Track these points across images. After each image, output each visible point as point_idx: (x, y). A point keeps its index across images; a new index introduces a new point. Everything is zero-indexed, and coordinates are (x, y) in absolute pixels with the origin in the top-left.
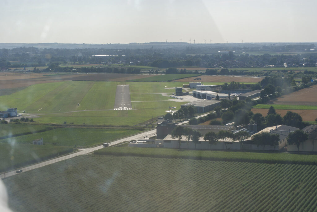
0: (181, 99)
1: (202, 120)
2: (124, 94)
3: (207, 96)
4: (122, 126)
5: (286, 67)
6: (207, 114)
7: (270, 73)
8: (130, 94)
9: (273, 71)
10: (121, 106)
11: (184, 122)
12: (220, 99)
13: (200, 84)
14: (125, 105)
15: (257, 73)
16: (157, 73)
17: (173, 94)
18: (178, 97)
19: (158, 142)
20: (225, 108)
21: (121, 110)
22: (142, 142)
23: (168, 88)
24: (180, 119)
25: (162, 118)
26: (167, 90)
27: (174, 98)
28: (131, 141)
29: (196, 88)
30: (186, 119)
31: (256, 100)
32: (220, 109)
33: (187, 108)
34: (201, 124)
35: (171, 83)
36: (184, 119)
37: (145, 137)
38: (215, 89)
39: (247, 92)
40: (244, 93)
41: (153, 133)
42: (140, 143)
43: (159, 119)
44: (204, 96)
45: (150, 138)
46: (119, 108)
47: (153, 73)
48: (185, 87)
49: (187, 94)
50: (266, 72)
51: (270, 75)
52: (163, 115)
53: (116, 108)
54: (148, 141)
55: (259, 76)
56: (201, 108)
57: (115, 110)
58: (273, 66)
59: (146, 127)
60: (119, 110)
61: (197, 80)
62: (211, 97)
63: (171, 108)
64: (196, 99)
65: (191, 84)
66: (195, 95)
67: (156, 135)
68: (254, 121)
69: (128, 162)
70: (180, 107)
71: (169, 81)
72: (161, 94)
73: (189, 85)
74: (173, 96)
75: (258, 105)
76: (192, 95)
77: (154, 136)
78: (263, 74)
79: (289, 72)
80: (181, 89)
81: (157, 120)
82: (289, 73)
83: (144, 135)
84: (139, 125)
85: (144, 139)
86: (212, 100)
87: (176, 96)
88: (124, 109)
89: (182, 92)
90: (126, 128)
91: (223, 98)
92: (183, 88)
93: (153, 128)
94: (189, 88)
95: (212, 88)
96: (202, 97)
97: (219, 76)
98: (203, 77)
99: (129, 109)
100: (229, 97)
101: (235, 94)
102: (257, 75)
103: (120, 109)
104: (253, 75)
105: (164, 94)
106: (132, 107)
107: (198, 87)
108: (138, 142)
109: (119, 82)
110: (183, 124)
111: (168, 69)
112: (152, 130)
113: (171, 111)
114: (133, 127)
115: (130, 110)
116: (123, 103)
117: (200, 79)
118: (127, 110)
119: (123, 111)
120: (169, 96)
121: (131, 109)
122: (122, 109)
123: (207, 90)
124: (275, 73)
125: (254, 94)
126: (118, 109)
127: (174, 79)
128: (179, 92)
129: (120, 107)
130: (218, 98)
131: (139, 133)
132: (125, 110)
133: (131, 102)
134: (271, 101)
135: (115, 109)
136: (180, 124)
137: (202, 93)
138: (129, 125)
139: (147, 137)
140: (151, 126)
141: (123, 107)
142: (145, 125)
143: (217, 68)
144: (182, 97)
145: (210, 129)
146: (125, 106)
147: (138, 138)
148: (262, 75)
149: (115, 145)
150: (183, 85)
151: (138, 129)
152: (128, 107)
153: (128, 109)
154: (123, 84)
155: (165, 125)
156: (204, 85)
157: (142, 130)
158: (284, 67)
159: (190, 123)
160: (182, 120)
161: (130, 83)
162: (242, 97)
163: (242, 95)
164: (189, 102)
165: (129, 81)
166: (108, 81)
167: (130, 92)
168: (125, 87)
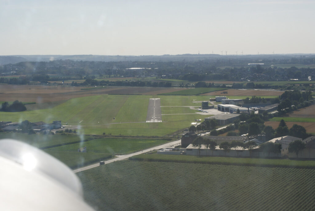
0: (207, 112)
1: (221, 132)
2: (156, 107)
3: (230, 110)
4: (153, 137)
5: (310, 81)
6: (227, 126)
7: (292, 87)
8: (161, 107)
9: (295, 85)
10: (152, 119)
11: (206, 133)
12: (241, 112)
13: (225, 98)
14: (156, 118)
15: (281, 87)
16: (187, 86)
17: (200, 108)
18: (204, 110)
19: (182, 150)
20: (243, 121)
21: (152, 123)
22: (169, 150)
23: (196, 102)
24: (203, 130)
25: (187, 130)
26: (194, 104)
27: (200, 111)
28: (159, 150)
29: (221, 102)
30: (209, 130)
31: (273, 114)
32: (239, 122)
33: (210, 121)
34: (220, 135)
35: (199, 97)
36: (207, 130)
37: (171, 146)
38: (238, 103)
39: (266, 106)
40: (264, 106)
41: (178, 142)
42: (167, 151)
43: (185, 130)
44: (227, 109)
45: (176, 147)
46: (150, 120)
47: (183, 87)
48: (211, 100)
49: (212, 107)
50: (289, 85)
51: (292, 88)
52: (189, 127)
53: (148, 120)
54: (173, 149)
55: (281, 90)
56: (222, 121)
58: (298, 79)
59: (173, 138)
60: (151, 123)
61: (223, 94)
62: (233, 110)
63: (197, 121)
64: (220, 112)
65: (217, 98)
66: (220, 109)
67: (181, 144)
68: (265, 133)
69: (156, 166)
70: (204, 120)
71: (197, 95)
72: (189, 107)
73: (215, 98)
74: (200, 109)
75: (274, 118)
76: (217, 109)
77: (179, 145)
78: (286, 88)
79: (311, 85)
80: (207, 103)
81: (183, 132)
82: (311, 87)
83: (171, 145)
84: (167, 136)
85: (170, 148)
86: (234, 113)
87: (202, 109)
88: (155, 122)
89: (208, 106)
90: (156, 138)
91: (243, 111)
92: (210, 102)
93: (178, 139)
94: (215, 102)
95: (235, 103)
97: (245, 90)
98: (229, 91)
99: (160, 121)
100: (248, 110)
101: (256, 107)
102: (281, 89)
103: (151, 122)
104: (277, 89)
105: (191, 107)
106: (162, 120)
107: (223, 101)
108: (165, 151)
109: (151, 96)
110: (205, 135)
111: (197, 83)
112: (178, 140)
113: (196, 123)
114: (162, 138)
115: (160, 123)
117: (226, 93)
118: (157, 122)
119: (154, 123)
120: (196, 109)
121: (161, 121)
122: (153, 122)
123: (231, 104)
124: (297, 87)
125: (273, 108)
126: (150, 122)
127: (202, 93)
128: (206, 106)
129: (151, 120)
130: (238, 111)
131: (167, 143)
132: (156, 123)
133: (162, 116)
134: (287, 114)
135: (147, 122)
136: (203, 135)
137: (225, 107)
138: (159, 135)
139: (173, 146)
140: (177, 136)
141: (154, 120)
142: (172, 136)
143: (244, 82)
144: (207, 110)
145: (227, 139)
147: (165, 147)
148: (284, 88)
149: (146, 153)
150: (210, 99)
151: (166, 139)
152: (158, 119)
153: (158, 122)
154: (155, 98)
155: (188, 136)
156: (229, 99)
157: (170, 140)
158: (308, 80)
159: (211, 134)
160: (205, 131)
161: (161, 96)
162: (261, 110)
163: (261, 109)
164: (213, 115)
165: (161, 95)
166: (141, 95)
167: (161, 106)
168: (156, 101)
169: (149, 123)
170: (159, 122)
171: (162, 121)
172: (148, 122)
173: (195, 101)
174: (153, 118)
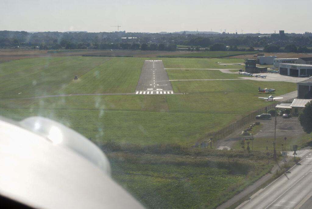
2: (156, 69)
8: (166, 70)
10: (150, 87)
14: (158, 85)
17: (241, 71)
21: (150, 95)
23: (225, 64)
46: (145, 90)
47: (192, 51)
49: (265, 71)
53: (139, 91)
57: (139, 95)
60: (146, 95)
65: (260, 58)
72: (219, 70)
74: (243, 73)
80: (254, 63)
87: (249, 73)
88: (157, 93)
89: (256, 68)
94: (258, 65)
96: (301, 74)
99: (168, 93)
103: (148, 93)
105: (223, 71)
106: (173, 90)
109: (147, 58)
115: (170, 95)
116: (154, 82)
118: (163, 95)
119: (155, 96)
121: (172, 93)
122: (152, 93)
126: (144, 93)
128: (251, 68)
129: (148, 89)
132: (159, 95)
133: (170, 82)
135: (137, 93)
137: (301, 67)
141: (155, 89)
146: (159, 87)
152: (164, 89)
153: (165, 93)
154: (154, 60)
165: (163, 57)
166: (132, 57)
167: (165, 68)
168: (156, 63)
169: (142, 95)
170: (166, 95)
171: (174, 92)
172: (141, 93)
173: (221, 63)
174: (151, 85)
